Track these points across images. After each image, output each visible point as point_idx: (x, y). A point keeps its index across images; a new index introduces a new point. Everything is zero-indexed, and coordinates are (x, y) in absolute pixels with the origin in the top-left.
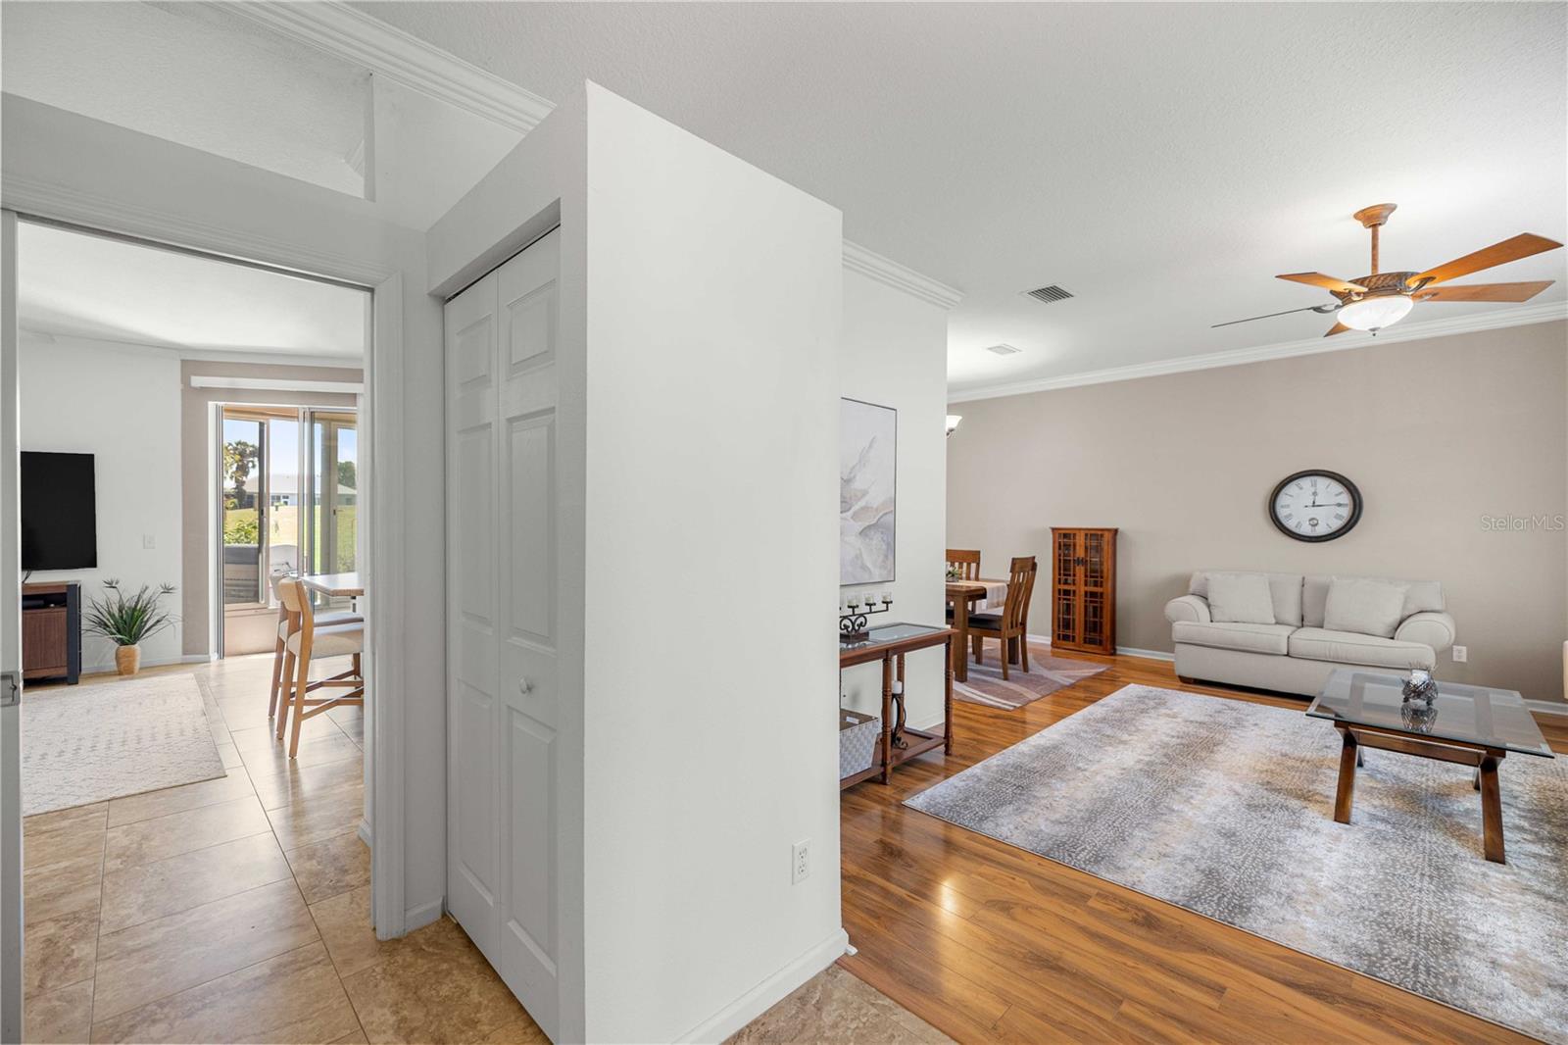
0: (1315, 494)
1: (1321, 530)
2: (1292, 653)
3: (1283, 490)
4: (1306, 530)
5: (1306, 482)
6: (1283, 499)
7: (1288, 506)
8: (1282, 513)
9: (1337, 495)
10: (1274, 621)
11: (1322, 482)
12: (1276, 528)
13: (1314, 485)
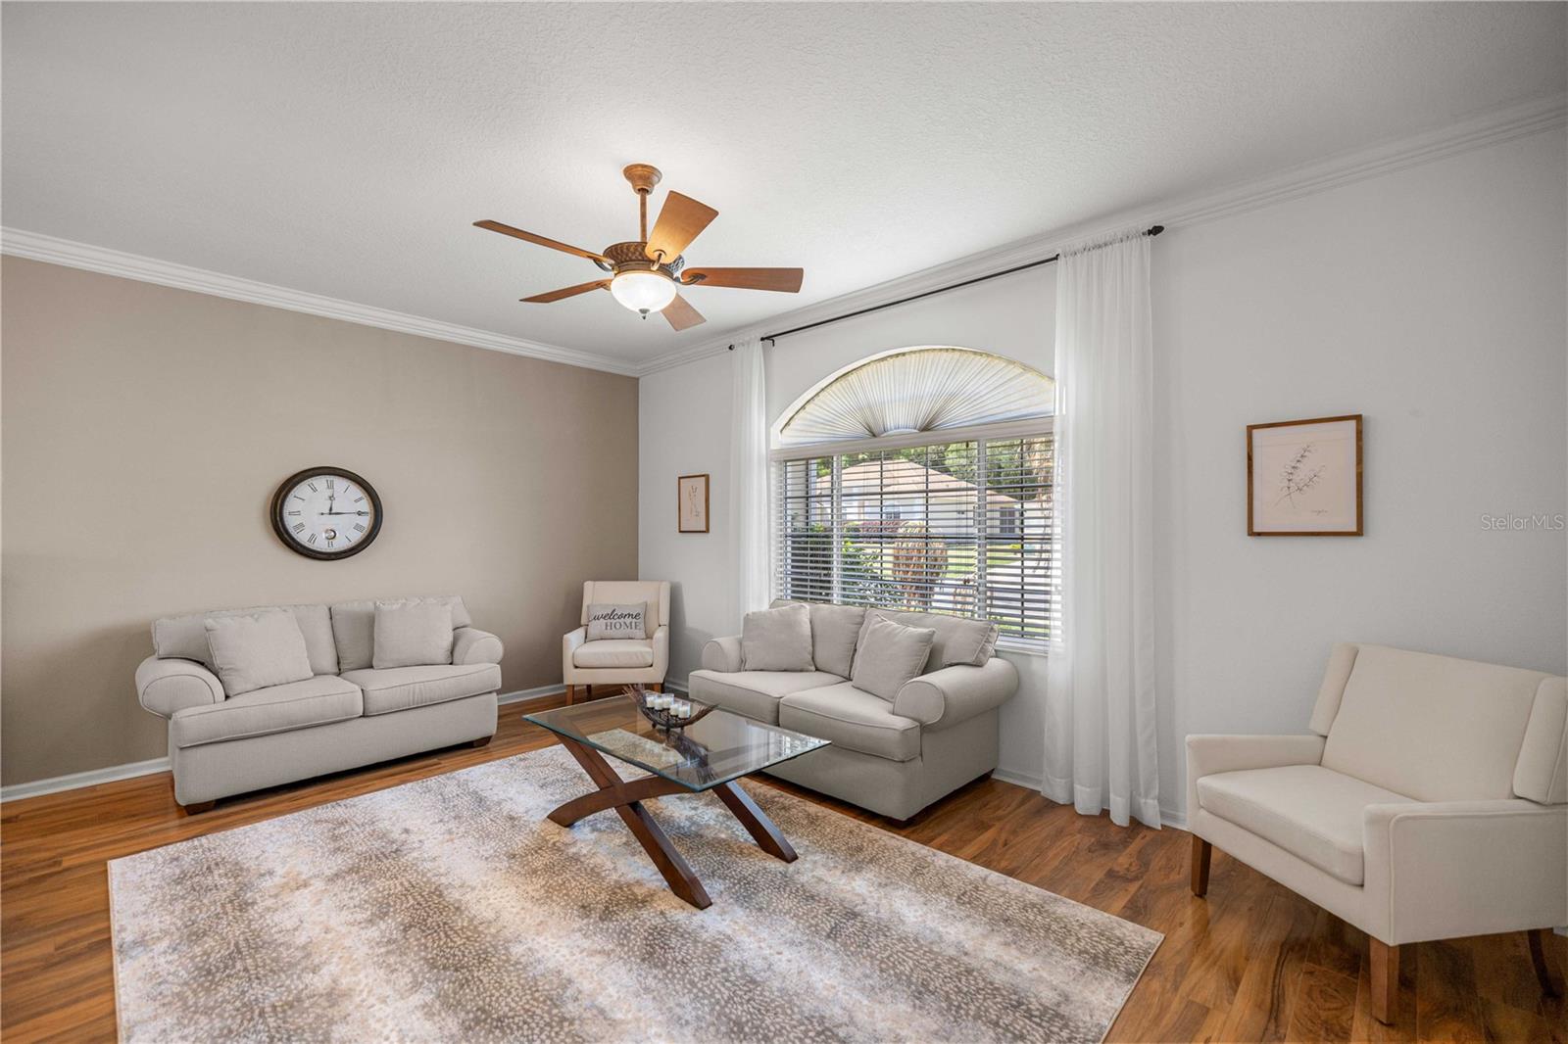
0: (331, 498)
1: (340, 544)
2: (372, 708)
3: (292, 492)
4: (321, 545)
5: (320, 482)
6: (292, 504)
7: (298, 513)
8: (291, 522)
9: (356, 501)
10: (312, 674)
11: (341, 484)
12: (280, 541)
13: (330, 486)
